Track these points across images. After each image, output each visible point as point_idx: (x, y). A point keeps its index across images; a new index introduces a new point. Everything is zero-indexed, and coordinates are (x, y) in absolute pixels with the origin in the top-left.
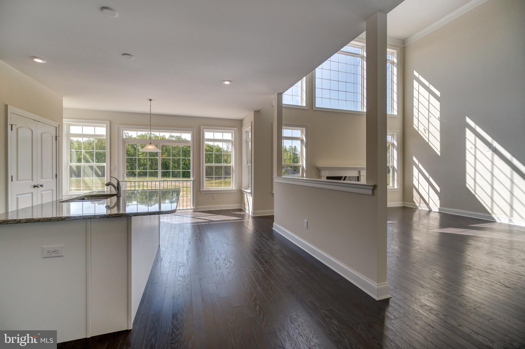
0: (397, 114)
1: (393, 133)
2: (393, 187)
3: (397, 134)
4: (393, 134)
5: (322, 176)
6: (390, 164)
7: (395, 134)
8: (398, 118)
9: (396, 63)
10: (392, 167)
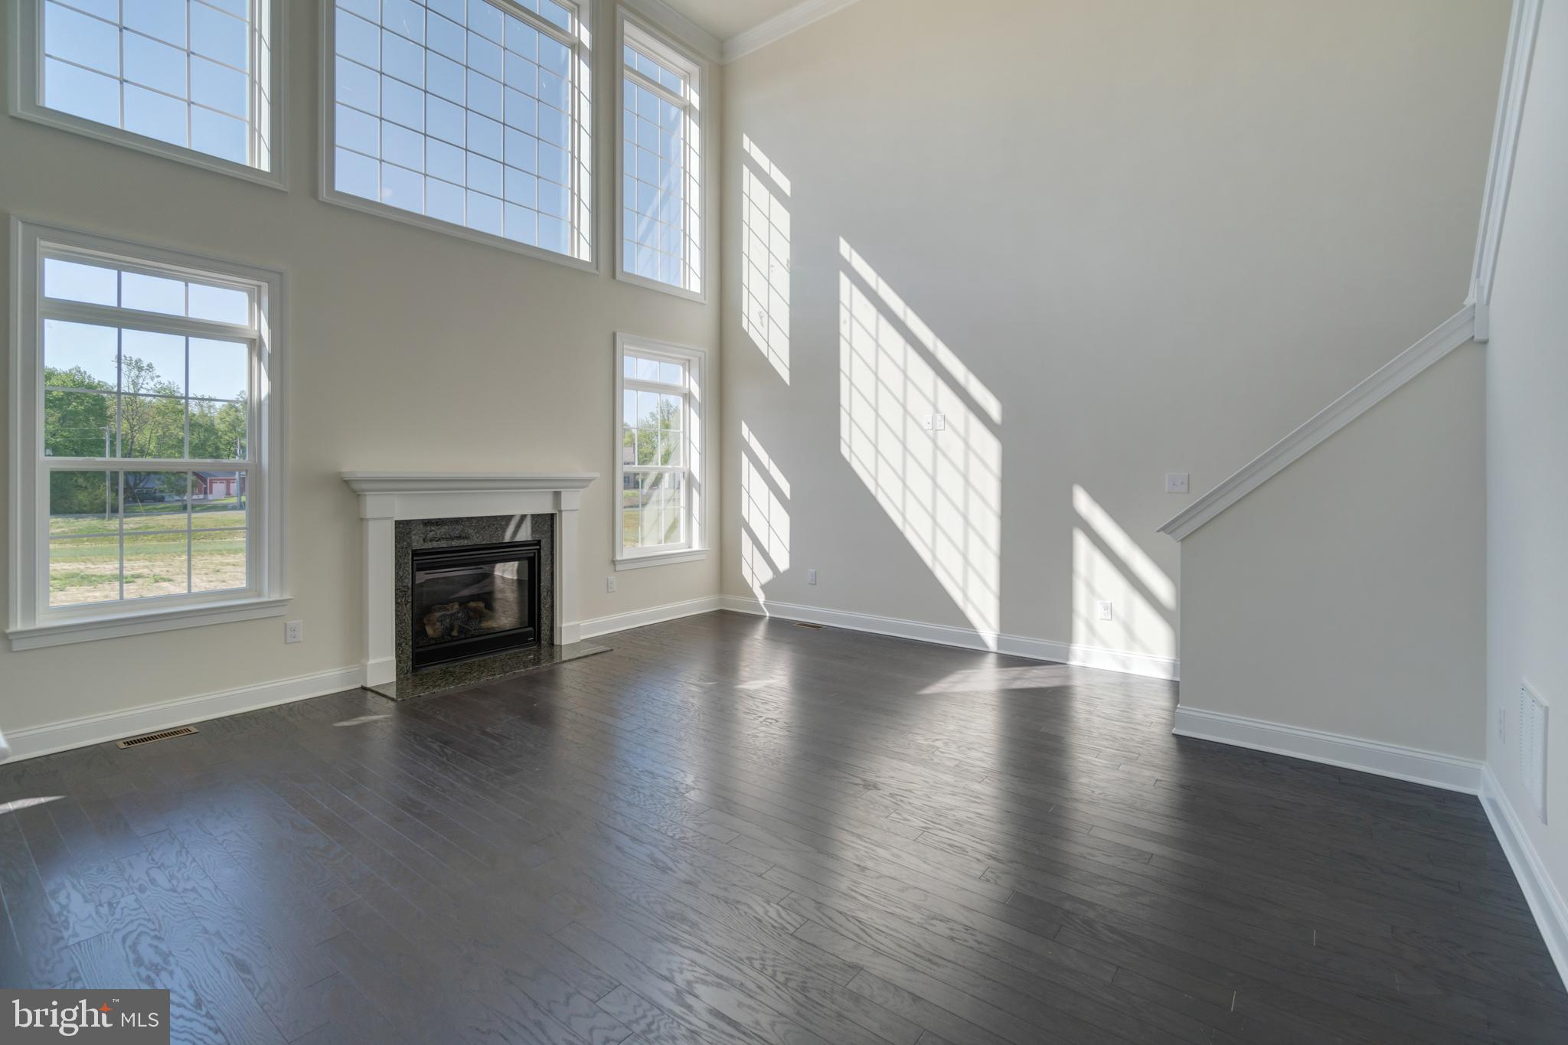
0: (699, 292)
1: (688, 358)
2: (689, 547)
3: (700, 359)
4: (689, 361)
5: (367, 520)
6: (679, 464)
7: (695, 361)
8: (701, 303)
9: (698, 109)
10: (686, 475)
